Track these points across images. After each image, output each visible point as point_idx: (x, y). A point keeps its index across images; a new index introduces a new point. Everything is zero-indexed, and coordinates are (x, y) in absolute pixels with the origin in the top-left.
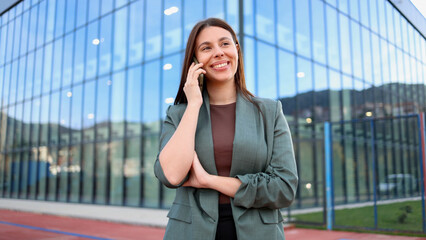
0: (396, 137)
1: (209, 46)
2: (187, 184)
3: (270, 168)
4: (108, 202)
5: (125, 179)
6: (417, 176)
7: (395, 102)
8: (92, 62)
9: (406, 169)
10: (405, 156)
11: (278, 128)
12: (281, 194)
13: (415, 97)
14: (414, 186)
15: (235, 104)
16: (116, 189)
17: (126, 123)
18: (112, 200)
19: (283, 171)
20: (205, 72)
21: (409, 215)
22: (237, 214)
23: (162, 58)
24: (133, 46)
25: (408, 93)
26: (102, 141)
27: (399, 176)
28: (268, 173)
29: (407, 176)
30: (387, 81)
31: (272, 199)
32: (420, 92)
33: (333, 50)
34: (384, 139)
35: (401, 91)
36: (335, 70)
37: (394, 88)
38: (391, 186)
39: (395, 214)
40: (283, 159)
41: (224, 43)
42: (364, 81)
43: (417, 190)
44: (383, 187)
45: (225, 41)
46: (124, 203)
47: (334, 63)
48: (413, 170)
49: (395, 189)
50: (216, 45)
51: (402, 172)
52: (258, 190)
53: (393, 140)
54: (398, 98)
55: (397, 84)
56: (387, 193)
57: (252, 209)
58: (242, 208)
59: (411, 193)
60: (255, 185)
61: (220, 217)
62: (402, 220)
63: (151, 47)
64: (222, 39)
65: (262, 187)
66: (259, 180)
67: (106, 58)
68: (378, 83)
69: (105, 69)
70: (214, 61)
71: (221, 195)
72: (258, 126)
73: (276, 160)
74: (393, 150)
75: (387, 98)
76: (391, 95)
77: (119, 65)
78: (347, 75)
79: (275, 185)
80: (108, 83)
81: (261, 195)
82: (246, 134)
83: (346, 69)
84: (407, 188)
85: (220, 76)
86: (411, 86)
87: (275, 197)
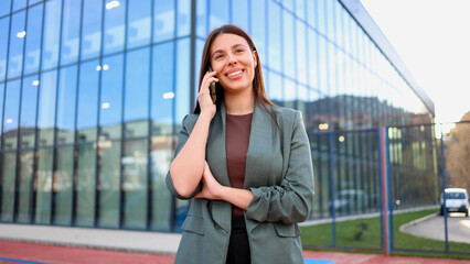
0: (350, 152)
1: (222, 54)
2: (199, 196)
3: (285, 182)
4: (32, 221)
5: (54, 193)
6: (369, 193)
7: (349, 114)
8: (17, 59)
9: (359, 185)
10: (358, 171)
11: (295, 140)
12: (294, 209)
13: (369, 109)
14: (366, 203)
15: (251, 114)
16: (43, 206)
17: (56, 130)
18: (38, 219)
19: (298, 185)
20: (217, 80)
21: (365, 233)
22: (250, 227)
23: (101, 58)
24: (66, 43)
25: (363, 106)
26: (27, 150)
27: (352, 192)
28: (283, 187)
29: (360, 193)
30: (342, 92)
31: (285, 214)
32: (375, 105)
33: (288, 57)
34: (338, 154)
35: (356, 104)
36: (290, 79)
37: (349, 100)
38: (344, 202)
39: (350, 232)
40: (298, 172)
41: (238, 50)
42: (319, 92)
43: (369, 206)
44: (337, 204)
45: (238, 48)
46: (53, 222)
47: (289, 72)
48: (366, 186)
49: (348, 206)
50: (230, 53)
51: (355, 188)
52: (271, 204)
53: (346, 154)
54: (353, 111)
55: (352, 97)
56: (340, 210)
57: (265, 222)
58: (255, 221)
59: (364, 210)
60: (268, 199)
61: (233, 229)
62: (358, 237)
63: (89, 44)
64: (236, 46)
65: (275, 201)
66: (272, 194)
67: (34, 54)
68: (333, 94)
69: (32, 67)
70: (228, 69)
71: (234, 207)
72: (274, 138)
73: (292, 174)
74: (347, 164)
75: (342, 111)
76: (345, 108)
77: (49, 64)
78: (303, 85)
79: (289, 199)
80: (36, 83)
81: (274, 209)
82: (261, 146)
83: (302, 79)
84: (360, 205)
85: (234, 85)
86: (366, 99)
87: (288, 211)
